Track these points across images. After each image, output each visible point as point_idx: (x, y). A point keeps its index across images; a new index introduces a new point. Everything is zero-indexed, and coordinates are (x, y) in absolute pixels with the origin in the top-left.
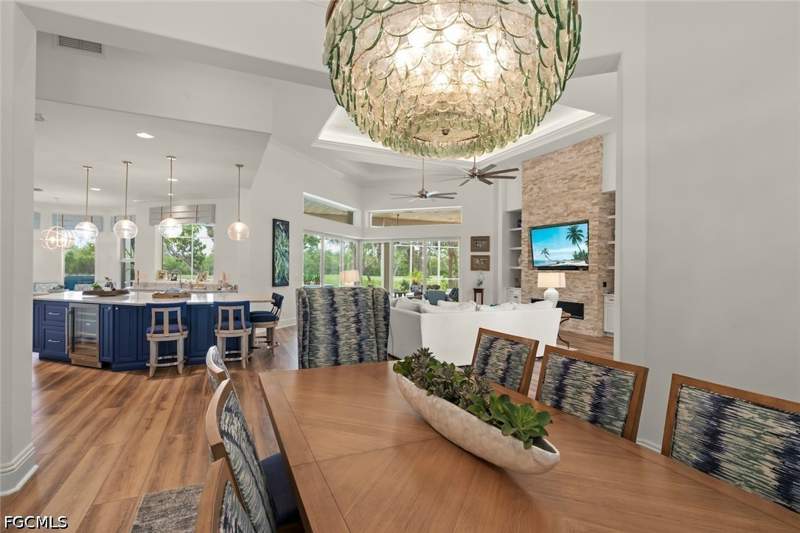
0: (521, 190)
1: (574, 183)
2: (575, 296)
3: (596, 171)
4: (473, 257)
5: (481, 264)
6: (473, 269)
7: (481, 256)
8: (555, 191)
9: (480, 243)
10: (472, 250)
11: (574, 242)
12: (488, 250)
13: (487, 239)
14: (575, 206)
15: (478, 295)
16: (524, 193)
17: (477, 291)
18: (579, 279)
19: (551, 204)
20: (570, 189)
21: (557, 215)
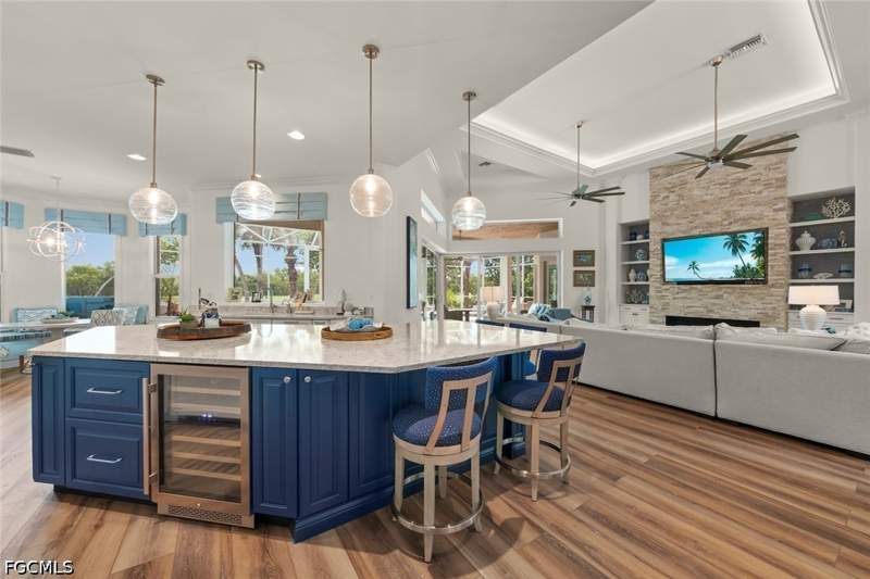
0: (649, 198)
1: (741, 188)
2: (743, 313)
3: (781, 173)
4: (576, 272)
5: (584, 279)
6: (576, 285)
7: (586, 272)
8: (705, 198)
9: (583, 258)
10: (575, 265)
11: (735, 252)
12: (593, 265)
13: (592, 253)
14: (743, 213)
15: (588, 312)
16: (652, 202)
17: (586, 308)
18: (751, 294)
19: (700, 212)
20: (733, 194)
21: (710, 225)
